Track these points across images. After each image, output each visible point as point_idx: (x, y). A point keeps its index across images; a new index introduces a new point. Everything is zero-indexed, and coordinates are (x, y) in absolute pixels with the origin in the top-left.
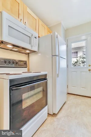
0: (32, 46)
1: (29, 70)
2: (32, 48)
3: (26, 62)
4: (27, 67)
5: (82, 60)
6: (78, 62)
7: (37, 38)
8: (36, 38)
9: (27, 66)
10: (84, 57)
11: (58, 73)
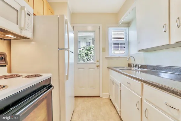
0: (21, 29)
1: (10, 71)
2: (21, 32)
3: (4, 55)
4: (5, 66)
5: (86, 52)
6: (82, 55)
7: (32, 16)
8: (29, 15)
9: (6, 62)
10: (87, 48)
11: (67, 74)
